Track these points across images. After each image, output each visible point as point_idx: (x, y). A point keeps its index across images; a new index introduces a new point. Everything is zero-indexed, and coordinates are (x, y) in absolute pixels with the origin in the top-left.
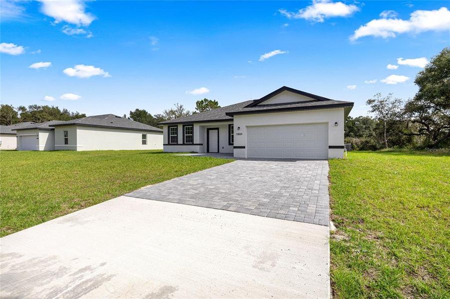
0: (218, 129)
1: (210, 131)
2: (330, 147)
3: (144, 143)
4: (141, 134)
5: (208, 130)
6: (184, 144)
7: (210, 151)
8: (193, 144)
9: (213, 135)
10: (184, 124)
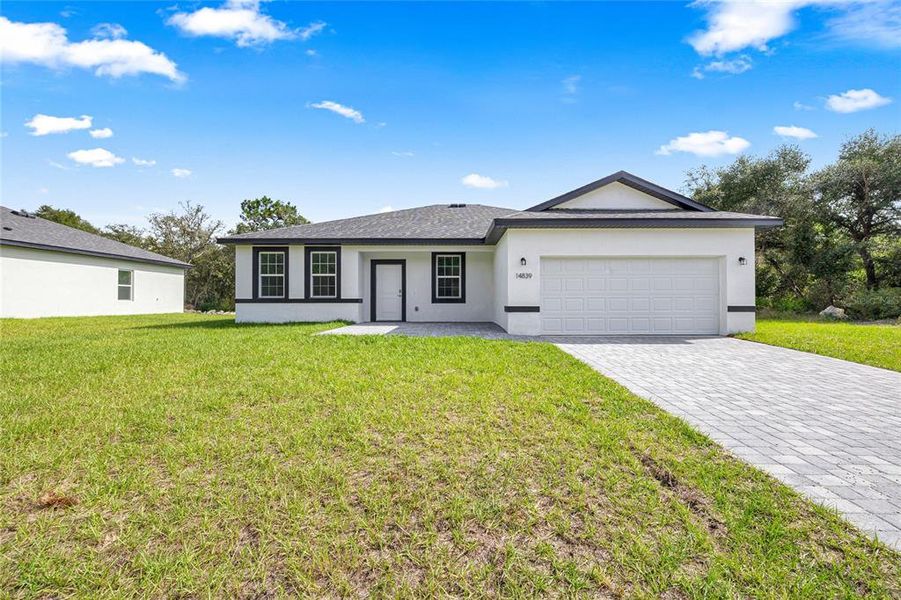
0: (403, 262)
1: (378, 266)
2: (731, 309)
3: (124, 294)
4: (116, 271)
5: (374, 263)
6: (307, 300)
7: (377, 319)
8: (339, 300)
9: (389, 277)
10: (310, 245)
